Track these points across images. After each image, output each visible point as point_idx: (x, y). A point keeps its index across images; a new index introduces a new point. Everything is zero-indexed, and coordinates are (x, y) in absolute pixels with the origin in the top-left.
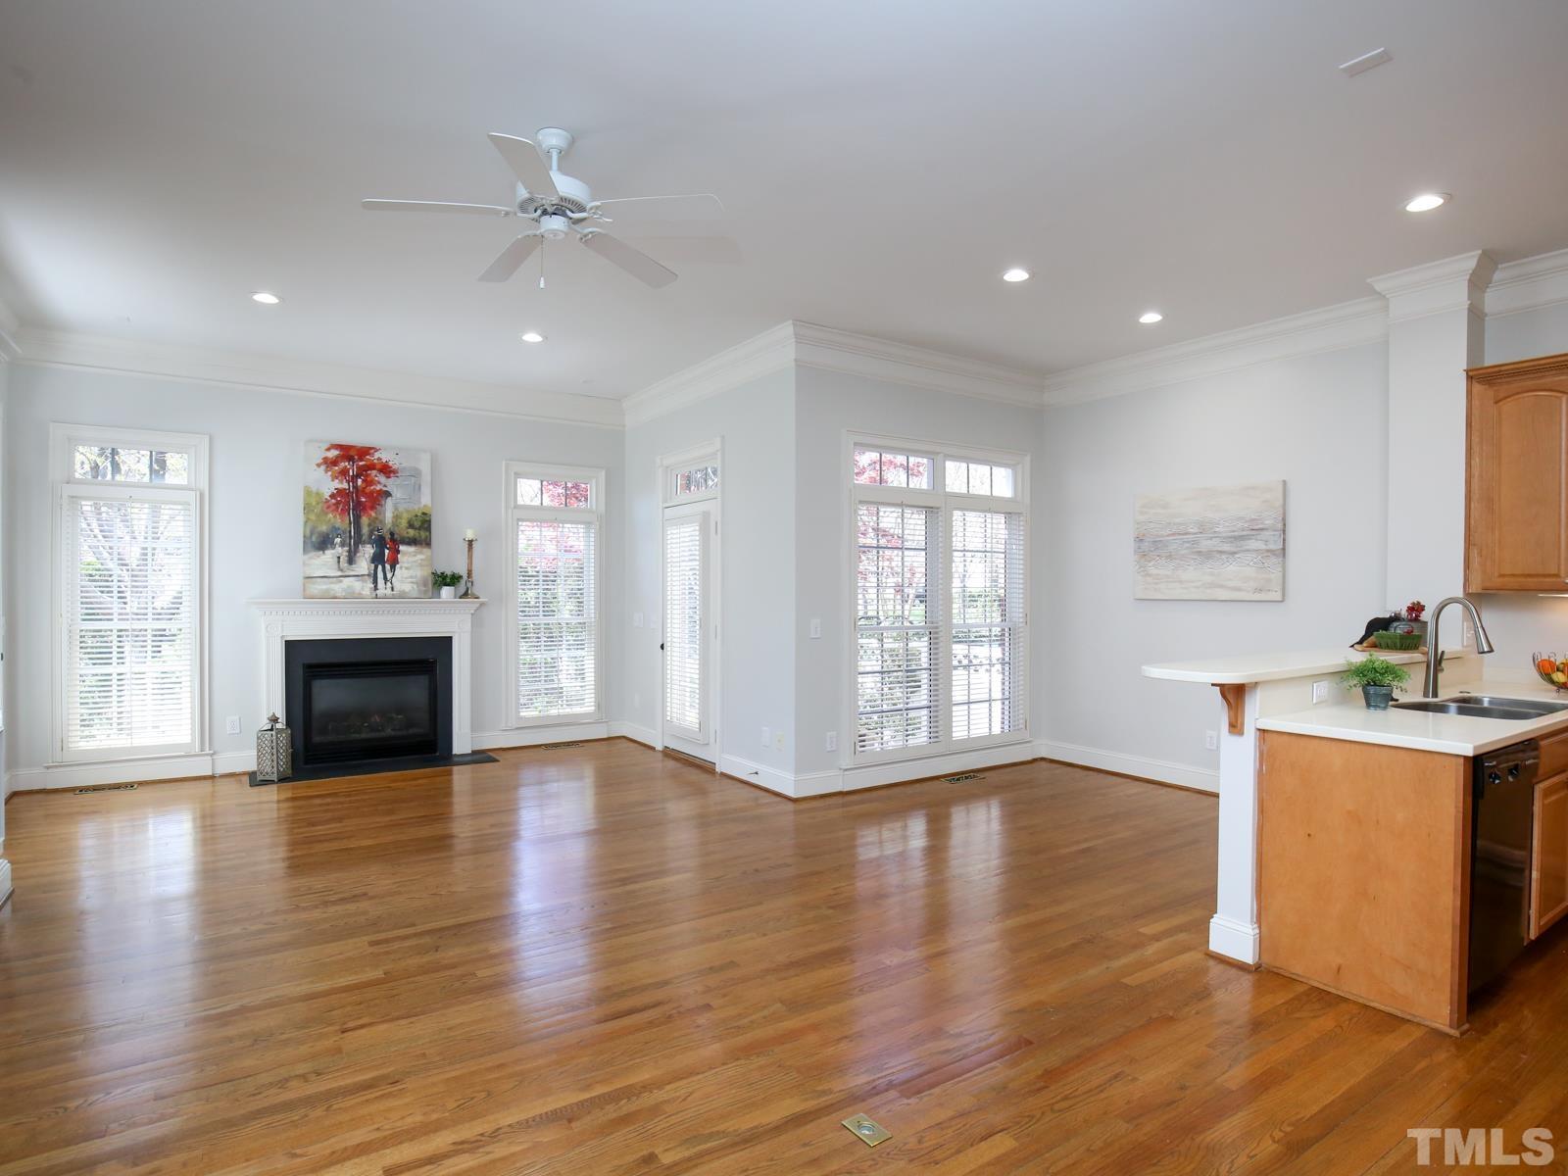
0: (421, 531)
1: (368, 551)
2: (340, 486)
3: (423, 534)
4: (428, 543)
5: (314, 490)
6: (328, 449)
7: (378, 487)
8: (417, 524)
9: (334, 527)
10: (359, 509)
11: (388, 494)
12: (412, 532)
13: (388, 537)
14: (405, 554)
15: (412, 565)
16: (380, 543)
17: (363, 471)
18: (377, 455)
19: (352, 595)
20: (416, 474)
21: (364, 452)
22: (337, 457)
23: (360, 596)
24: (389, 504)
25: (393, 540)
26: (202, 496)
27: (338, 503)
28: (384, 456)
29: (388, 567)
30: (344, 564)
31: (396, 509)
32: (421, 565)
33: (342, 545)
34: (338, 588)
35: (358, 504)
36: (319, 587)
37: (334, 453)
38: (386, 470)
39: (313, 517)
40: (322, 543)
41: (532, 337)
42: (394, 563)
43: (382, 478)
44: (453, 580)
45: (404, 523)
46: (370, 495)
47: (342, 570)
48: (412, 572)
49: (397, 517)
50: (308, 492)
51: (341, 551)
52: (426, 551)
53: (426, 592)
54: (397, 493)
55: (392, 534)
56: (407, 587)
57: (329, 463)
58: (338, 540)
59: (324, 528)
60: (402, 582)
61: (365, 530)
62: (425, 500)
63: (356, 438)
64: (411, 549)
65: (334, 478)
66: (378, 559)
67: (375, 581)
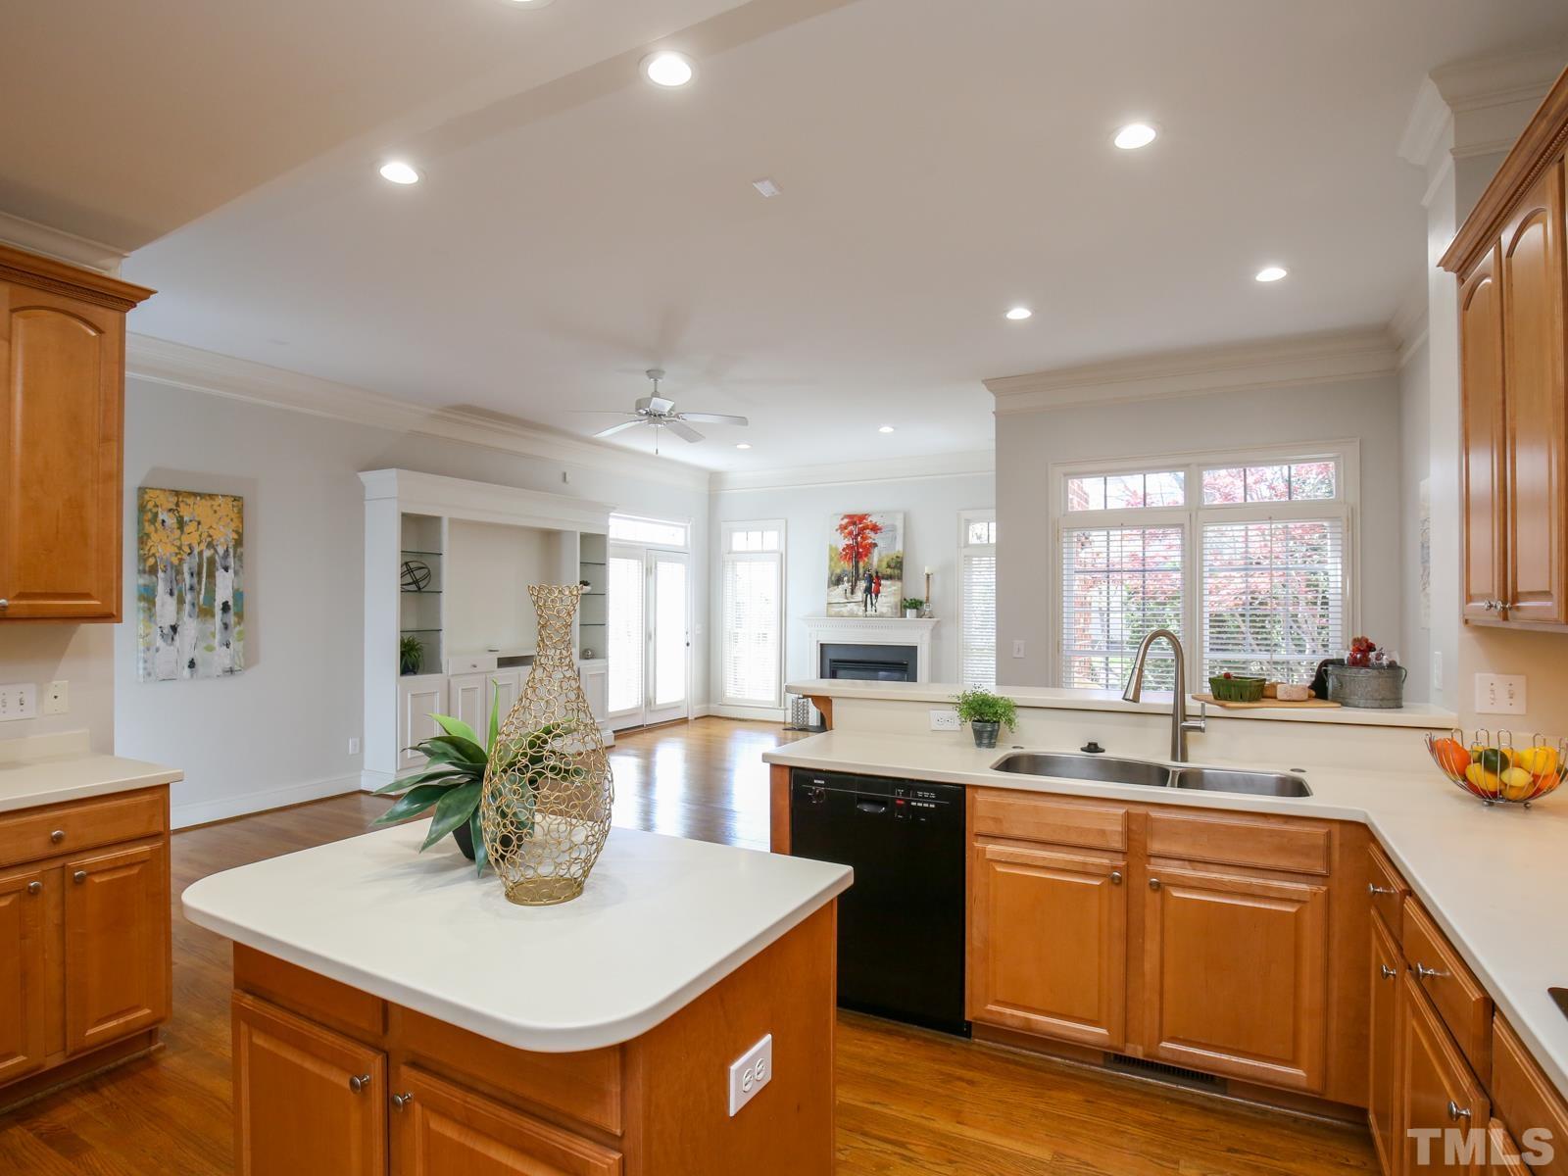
0: (897, 569)
1: (862, 585)
2: (848, 543)
3: (897, 572)
4: (900, 578)
5: (834, 546)
6: (842, 519)
7: (870, 541)
8: (893, 565)
9: (844, 571)
10: (858, 556)
11: (875, 545)
12: (889, 571)
13: (874, 575)
14: (885, 586)
15: (889, 592)
16: (870, 579)
17: (861, 531)
18: (870, 519)
19: (852, 615)
20: (893, 529)
21: (862, 518)
22: (848, 523)
23: (857, 616)
24: (876, 552)
25: (877, 577)
26: (782, 555)
27: (847, 553)
28: (873, 519)
29: (873, 595)
30: (849, 594)
31: (880, 554)
32: (894, 594)
33: (848, 581)
34: (845, 610)
35: (858, 553)
36: (835, 609)
37: (846, 520)
38: (875, 529)
39: (833, 565)
40: (837, 581)
41: (886, 429)
42: (877, 593)
43: (872, 534)
44: (916, 605)
45: (884, 565)
46: (864, 547)
47: (847, 598)
48: (888, 599)
49: (880, 561)
50: (831, 548)
51: (847, 585)
52: (898, 584)
53: (896, 613)
54: (881, 544)
55: (877, 573)
56: (884, 610)
57: (843, 528)
58: (846, 578)
59: (838, 571)
60: (882, 606)
61: (861, 571)
62: (899, 547)
63: (857, 509)
64: (888, 583)
65: (845, 537)
66: (868, 590)
67: (866, 606)
